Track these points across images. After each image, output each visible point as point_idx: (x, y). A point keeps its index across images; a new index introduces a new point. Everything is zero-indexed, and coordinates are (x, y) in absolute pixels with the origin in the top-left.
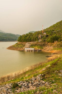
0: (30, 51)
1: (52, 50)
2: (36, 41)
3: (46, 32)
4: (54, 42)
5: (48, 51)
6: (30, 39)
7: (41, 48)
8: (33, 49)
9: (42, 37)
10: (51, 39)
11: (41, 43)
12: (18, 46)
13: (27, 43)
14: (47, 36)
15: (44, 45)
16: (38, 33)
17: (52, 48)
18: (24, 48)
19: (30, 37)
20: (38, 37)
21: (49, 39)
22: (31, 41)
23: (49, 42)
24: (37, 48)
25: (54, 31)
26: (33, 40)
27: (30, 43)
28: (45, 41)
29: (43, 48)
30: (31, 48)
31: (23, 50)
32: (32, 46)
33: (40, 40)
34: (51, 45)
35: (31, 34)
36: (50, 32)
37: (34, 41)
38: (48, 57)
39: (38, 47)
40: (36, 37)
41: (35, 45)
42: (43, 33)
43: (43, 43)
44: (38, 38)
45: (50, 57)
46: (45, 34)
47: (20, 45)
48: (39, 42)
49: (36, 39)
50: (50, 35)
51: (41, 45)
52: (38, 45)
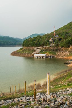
0: (40, 57)
2: (47, 46)
3: (58, 35)
4: (69, 47)
5: (63, 58)
6: (40, 43)
7: (54, 54)
8: (44, 55)
9: (54, 41)
10: (66, 43)
11: (53, 48)
12: (25, 51)
13: (36, 48)
14: (60, 39)
15: (57, 50)
16: (49, 36)
17: (67, 53)
18: (32, 54)
19: (39, 41)
20: (49, 40)
21: (64, 43)
22: (40, 46)
23: (63, 47)
24: (48, 54)
26: (43, 44)
27: (40, 48)
28: (57, 45)
29: (56, 54)
30: (42, 54)
31: (32, 56)
32: (42, 51)
33: (52, 45)
35: (40, 37)
36: (63, 35)
37: (44, 46)
39: (50, 52)
40: (47, 41)
41: (46, 50)
42: (55, 36)
43: (56, 48)
44: (49, 42)
46: (57, 37)
47: (28, 51)
48: (51, 47)
50: (64, 38)
51: (53, 51)
52: (49, 50)
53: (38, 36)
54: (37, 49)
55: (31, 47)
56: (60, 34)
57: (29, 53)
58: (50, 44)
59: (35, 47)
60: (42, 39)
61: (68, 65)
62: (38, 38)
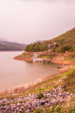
0: (38, 61)
1: (63, 61)
2: (45, 51)
3: (55, 41)
4: (64, 52)
5: (58, 62)
6: (39, 49)
7: (51, 59)
8: (42, 59)
9: (51, 47)
10: (62, 49)
11: (50, 53)
12: (26, 56)
14: (57, 46)
15: (54, 55)
16: (47, 42)
17: (62, 58)
18: (32, 58)
19: (38, 47)
20: (47, 46)
21: (60, 49)
22: (39, 51)
23: (59, 52)
24: (46, 58)
25: (64, 40)
26: (42, 50)
27: (39, 53)
28: (54, 51)
29: (52, 59)
30: (40, 58)
31: (31, 60)
32: (40, 56)
33: (49, 50)
34: (62, 56)
35: (40, 43)
36: (60, 41)
37: (42, 51)
38: (60, 68)
40: (46, 47)
41: (44, 55)
42: (53, 43)
43: (53, 53)
44: (47, 48)
45: (62, 68)
46: (55, 43)
47: (28, 56)
48: (48, 52)
49: (46, 48)
50: (60, 44)
51: (50, 56)
52: (47, 56)
53: (38, 42)
54: (36, 54)
55: (31, 52)
56: (57, 41)
57: (29, 57)
58: (48, 50)
59: (35, 52)
60: (41, 45)
61: (60, 69)
62: (38, 44)
